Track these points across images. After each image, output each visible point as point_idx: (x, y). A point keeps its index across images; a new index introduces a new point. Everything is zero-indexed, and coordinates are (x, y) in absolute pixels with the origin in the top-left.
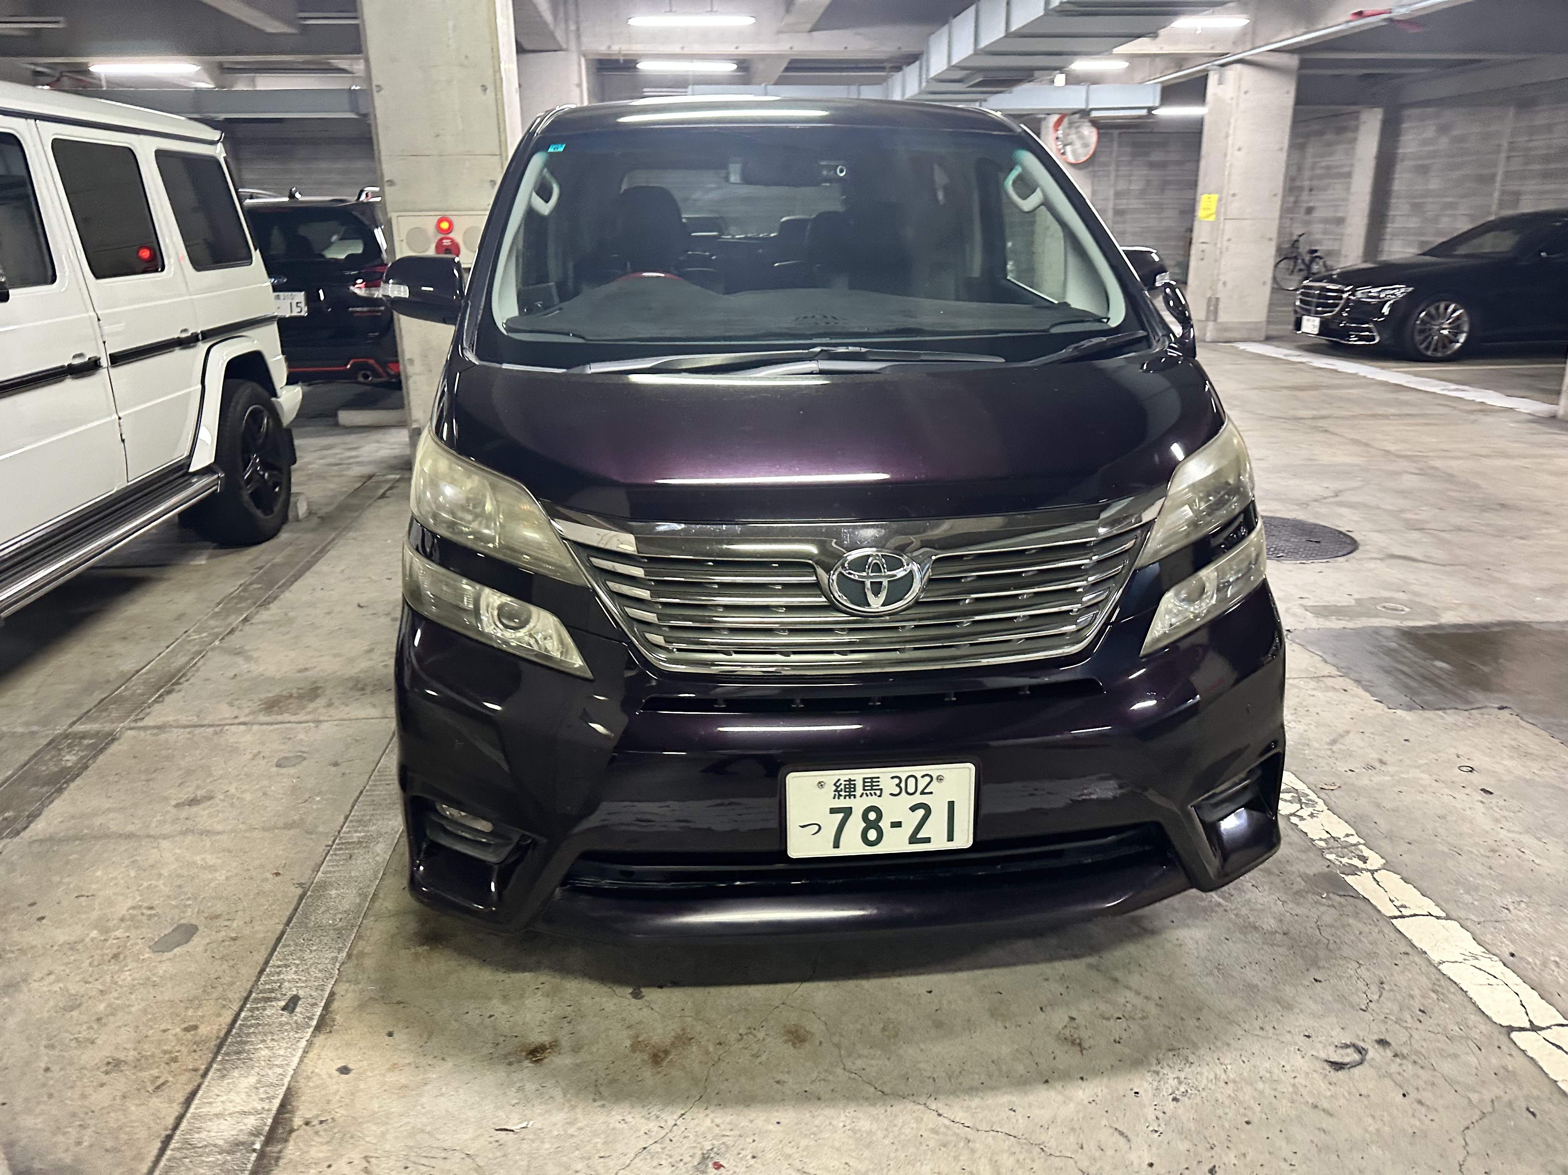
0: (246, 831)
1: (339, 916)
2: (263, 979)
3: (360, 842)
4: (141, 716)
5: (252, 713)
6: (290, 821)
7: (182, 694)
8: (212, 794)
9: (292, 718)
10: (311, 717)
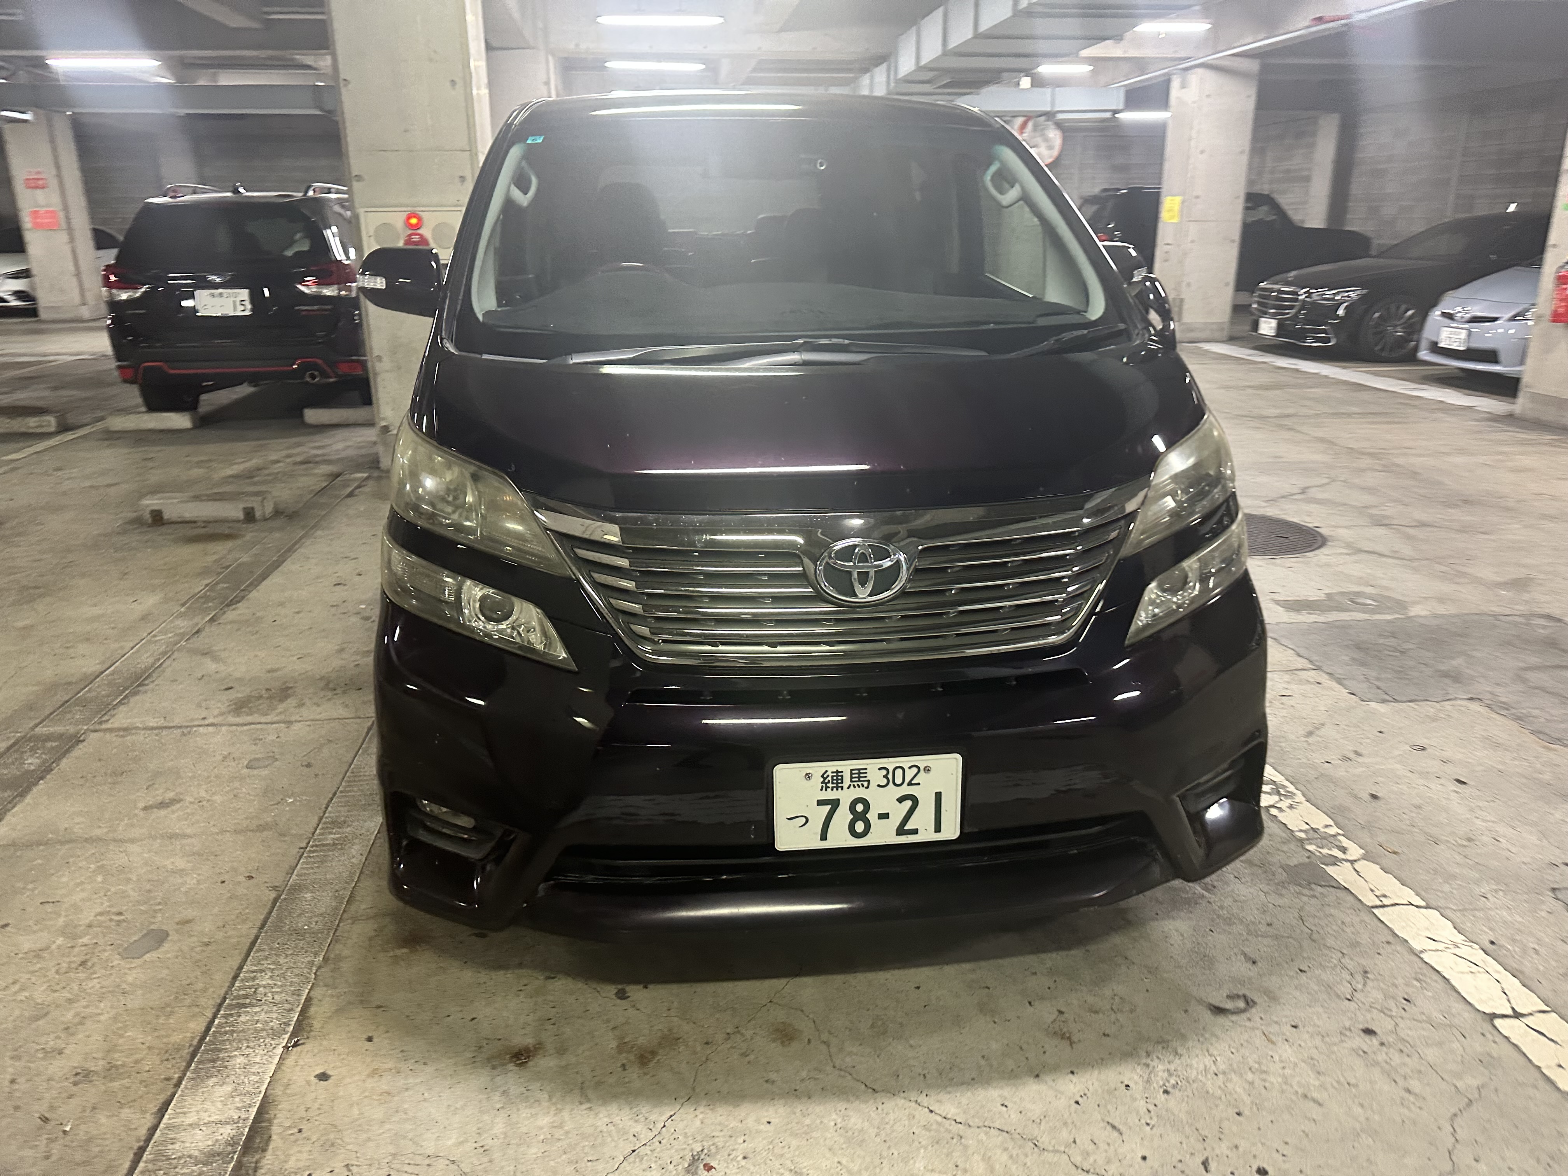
0: (217, 834)
1: (316, 919)
2: (237, 984)
3: (334, 844)
4: (104, 719)
5: (222, 714)
6: (262, 822)
7: (149, 694)
8: (181, 797)
9: (263, 720)
10: (282, 717)
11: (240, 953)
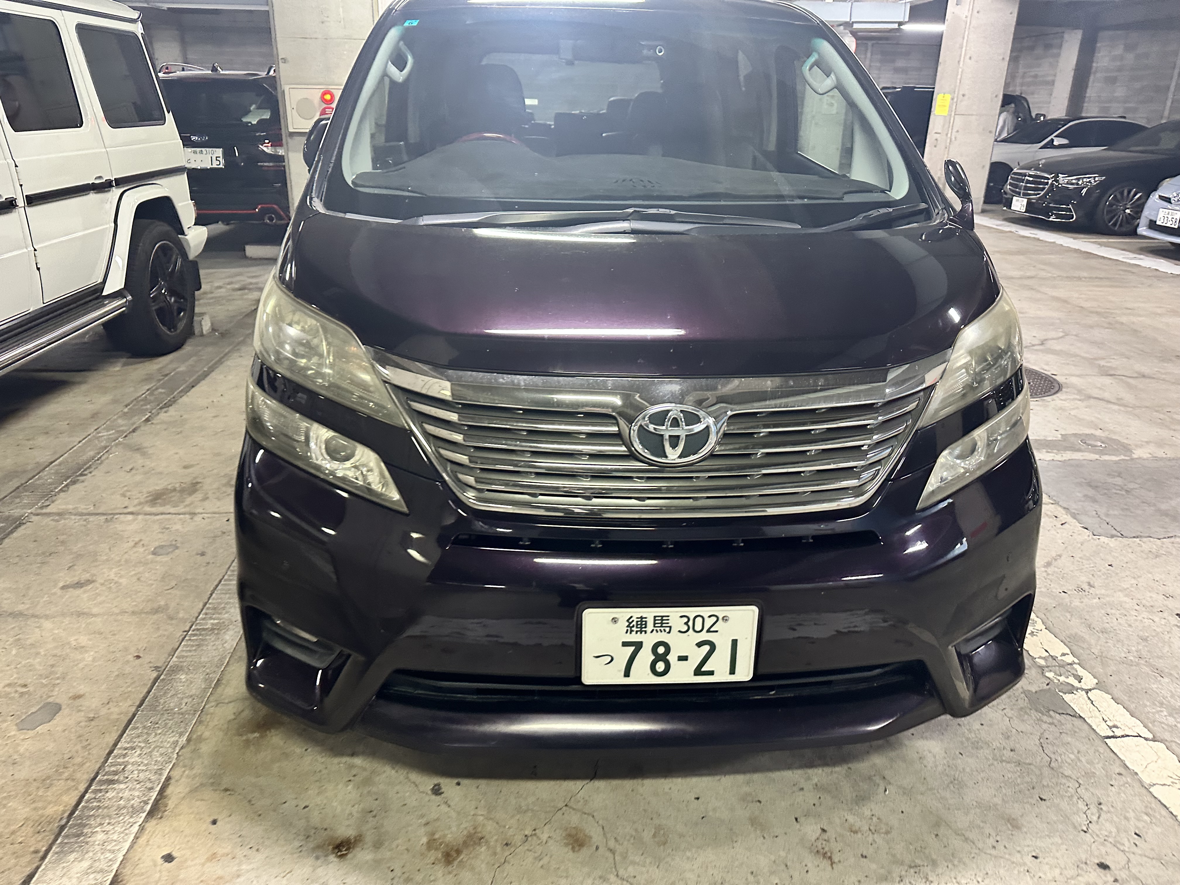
0: (117, 614)
1: (186, 700)
2: (110, 761)
3: (213, 629)
4: (45, 504)
5: (140, 504)
6: (155, 605)
7: (85, 484)
8: (94, 578)
9: (172, 510)
10: (187, 509)
11: (118, 730)
